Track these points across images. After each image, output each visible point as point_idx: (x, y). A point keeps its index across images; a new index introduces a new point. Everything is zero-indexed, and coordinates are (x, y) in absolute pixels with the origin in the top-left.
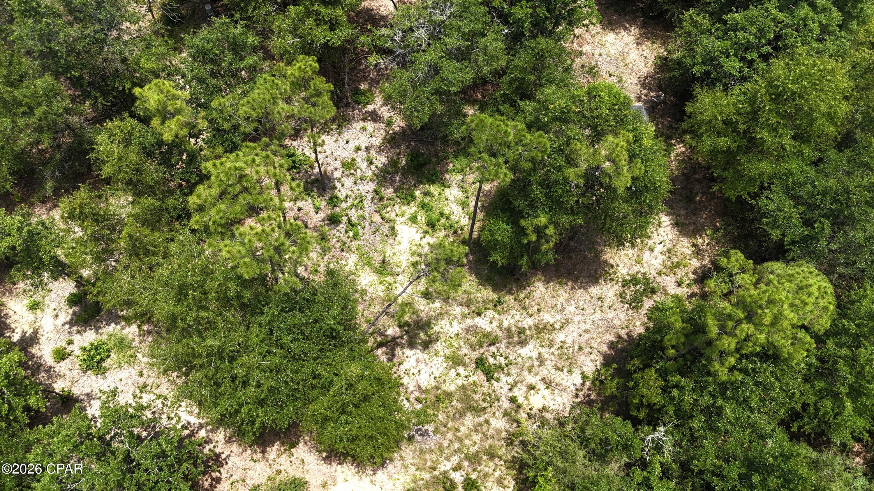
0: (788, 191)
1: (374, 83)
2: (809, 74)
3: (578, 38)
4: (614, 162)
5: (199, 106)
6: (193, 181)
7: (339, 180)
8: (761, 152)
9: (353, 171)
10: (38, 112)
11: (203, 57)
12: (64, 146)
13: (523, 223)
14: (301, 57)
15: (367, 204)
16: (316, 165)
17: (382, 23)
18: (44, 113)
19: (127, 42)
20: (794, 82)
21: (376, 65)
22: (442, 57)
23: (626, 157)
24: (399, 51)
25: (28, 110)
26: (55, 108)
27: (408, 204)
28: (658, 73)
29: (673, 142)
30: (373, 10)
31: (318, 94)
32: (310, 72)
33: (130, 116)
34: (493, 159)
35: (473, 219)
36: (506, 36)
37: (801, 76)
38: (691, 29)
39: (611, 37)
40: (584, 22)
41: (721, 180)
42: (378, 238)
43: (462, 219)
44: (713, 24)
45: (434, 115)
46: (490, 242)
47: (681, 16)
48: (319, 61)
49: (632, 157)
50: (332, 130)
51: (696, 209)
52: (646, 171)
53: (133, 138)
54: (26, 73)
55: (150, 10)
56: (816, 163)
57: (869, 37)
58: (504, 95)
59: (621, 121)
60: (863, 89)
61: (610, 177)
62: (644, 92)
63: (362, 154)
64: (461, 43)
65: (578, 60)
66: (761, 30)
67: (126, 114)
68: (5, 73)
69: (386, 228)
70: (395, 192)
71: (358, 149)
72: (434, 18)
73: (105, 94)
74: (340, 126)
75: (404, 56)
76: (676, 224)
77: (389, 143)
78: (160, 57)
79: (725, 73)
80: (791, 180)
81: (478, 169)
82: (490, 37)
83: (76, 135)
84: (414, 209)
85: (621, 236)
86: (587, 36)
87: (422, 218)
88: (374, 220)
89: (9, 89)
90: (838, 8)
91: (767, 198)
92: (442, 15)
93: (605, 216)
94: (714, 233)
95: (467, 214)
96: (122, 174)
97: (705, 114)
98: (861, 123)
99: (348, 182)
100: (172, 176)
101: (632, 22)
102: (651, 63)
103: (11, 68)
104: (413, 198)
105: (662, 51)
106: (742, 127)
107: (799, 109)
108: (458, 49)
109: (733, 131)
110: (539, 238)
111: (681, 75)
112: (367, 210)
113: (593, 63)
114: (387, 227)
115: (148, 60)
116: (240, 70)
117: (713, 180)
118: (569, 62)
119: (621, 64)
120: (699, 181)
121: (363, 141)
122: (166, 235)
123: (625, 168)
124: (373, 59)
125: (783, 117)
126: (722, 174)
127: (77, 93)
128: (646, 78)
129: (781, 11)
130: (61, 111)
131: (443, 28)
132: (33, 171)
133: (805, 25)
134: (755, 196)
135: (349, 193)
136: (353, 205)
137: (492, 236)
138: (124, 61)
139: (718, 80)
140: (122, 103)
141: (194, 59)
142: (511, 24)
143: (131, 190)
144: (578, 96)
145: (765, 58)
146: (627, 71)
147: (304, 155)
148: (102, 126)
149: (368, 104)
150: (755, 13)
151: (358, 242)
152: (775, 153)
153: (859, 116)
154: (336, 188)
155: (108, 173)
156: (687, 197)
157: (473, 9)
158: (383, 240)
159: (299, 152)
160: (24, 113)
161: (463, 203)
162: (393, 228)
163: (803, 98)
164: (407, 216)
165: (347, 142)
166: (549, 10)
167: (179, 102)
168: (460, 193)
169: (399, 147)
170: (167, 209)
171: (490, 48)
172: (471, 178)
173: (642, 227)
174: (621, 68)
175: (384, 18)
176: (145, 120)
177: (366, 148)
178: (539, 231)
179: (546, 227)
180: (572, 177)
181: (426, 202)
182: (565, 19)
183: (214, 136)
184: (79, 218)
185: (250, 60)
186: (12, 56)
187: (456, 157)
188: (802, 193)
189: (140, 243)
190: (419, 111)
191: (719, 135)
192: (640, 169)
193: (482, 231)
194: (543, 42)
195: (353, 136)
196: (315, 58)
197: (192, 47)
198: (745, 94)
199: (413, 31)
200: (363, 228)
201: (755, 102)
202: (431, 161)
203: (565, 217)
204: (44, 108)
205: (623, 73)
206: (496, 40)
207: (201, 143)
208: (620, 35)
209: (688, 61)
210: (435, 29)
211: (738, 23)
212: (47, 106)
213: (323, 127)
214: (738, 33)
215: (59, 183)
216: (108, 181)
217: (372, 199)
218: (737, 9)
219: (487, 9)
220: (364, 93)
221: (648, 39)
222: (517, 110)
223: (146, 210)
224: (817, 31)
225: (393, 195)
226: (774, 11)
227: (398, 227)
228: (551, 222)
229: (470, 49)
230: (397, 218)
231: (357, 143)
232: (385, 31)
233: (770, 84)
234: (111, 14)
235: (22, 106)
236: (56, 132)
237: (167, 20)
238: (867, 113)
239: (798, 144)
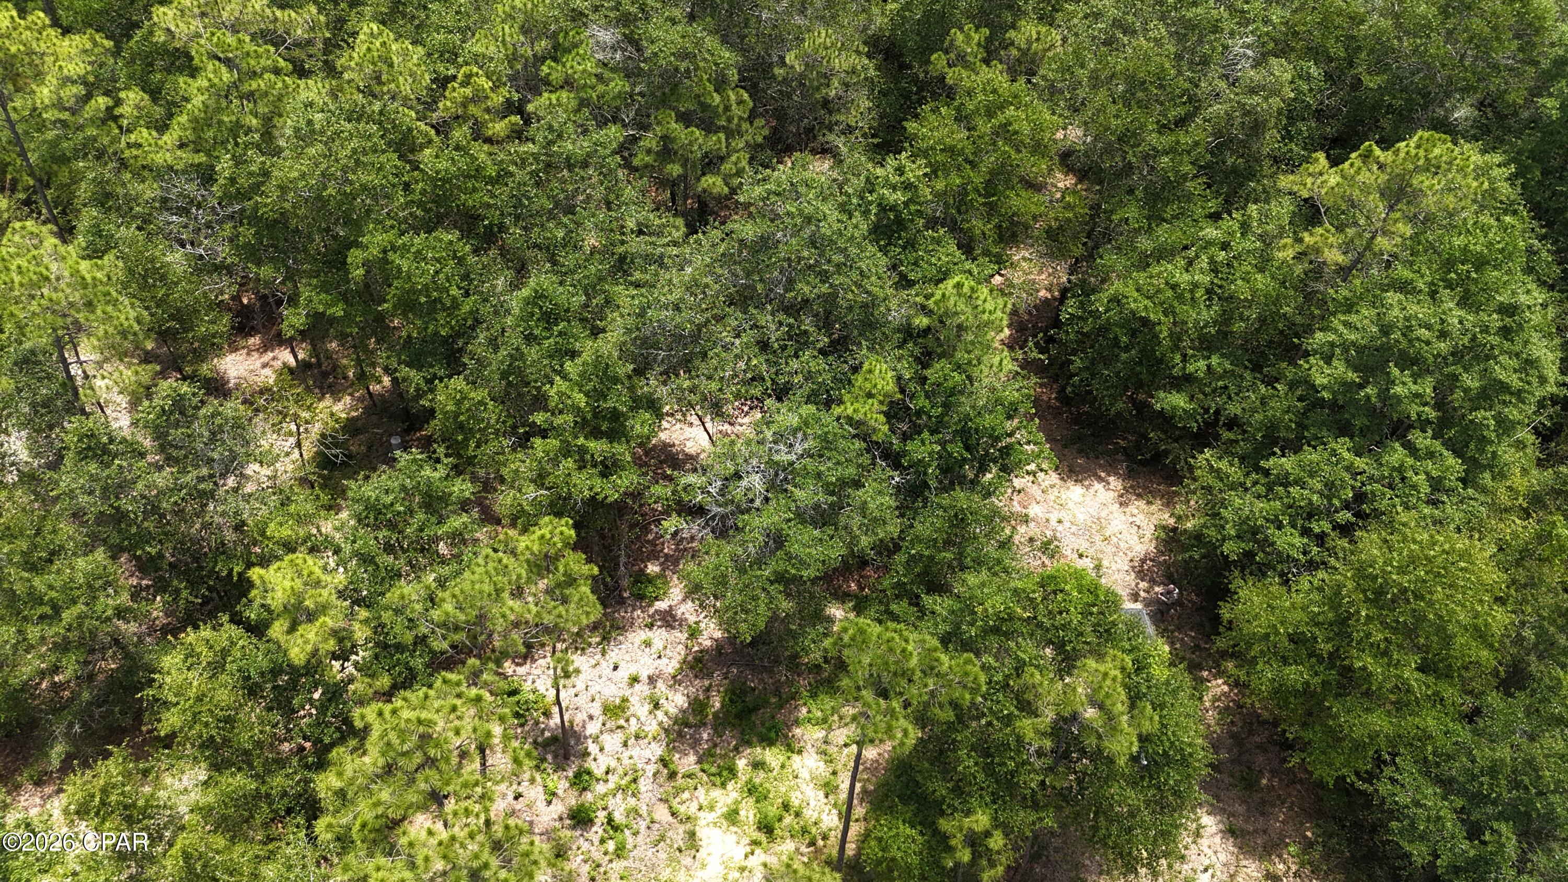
0: (1429, 769)
1: (670, 562)
2: (1427, 558)
3: (1019, 492)
4: (1101, 707)
5: (357, 602)
6: (327, 740)
7: (596, 739)
8: (1367, 694)
9: (622, 722)
10: (67, 616)
11: (376, 519)
12: (101, 677)
13: (944, 825)
14: (547, 519)
15: (645, 785)
16: (555, 709)
17: (688, 466)
18: (79, 617)
19: (250, 495)
20: (1402, 571)
21: (676, 533)
22: (789, 520)
23: (1123, 697)
24: (716, 509)
25: (50, 612)
26: (99, 608)
27: (723, 785)
28: (1163, 554)
29: (1205, 674)
30: (674, 445)
31: (571, 581)
32: (559, 545)
33: (232, 621)
34: (882, 701)
35: (846, 818)
36: (898, 487)
37: (1413, 560)
38: (1210, 480)
39: (1075, 492)
40: (1029, 468)
41: (1305, 746)
42: (663, 855)
43: (824, 817)
44: (1248, 474)
45: (774, 618)
46: (879, 862)
47: (1192, 461)
48: (577, 526)
49: (1134, 699)
50: (590, 645)
51: (1263, 802)
52: (1164, 726)
53: (229, 659)
54: (62, 547)
55: (299, 445)
56: (1471, 717)
57: (1517, 499)
58: (900, 585)
59: (1106, 633)
60: (1525, 586)
61: (1100, 737)
62: (1143, 585)
63: (642, 689)
64: (821, 497)
65: (1022, 529)
66: (1329, 485)
67: (225, 618)
68: (25, 548)
69: (678, 835)
70: (700, 761)
71: (635, 680)
72: (776, 458)
73: (193, 585)
74: (605, 639)
75: (724, 517)
76: (1231, 832)
77: (692, 668)
78: (301, 520)
79: (1279, 554)
80: (1430, 748)
81: (854, 718)
82: (870, 487)
83: (127, 655)
84: (734, 795)
85: (1130, 854)
86: (1035, 490)
87: (749, 813)
88: (657, 817)
89: (26, 575)
90: (1454, 452)
91: (1393, 781)
92: (789, 452)
93: (1096, 813)
94: (1304, 852)
95: (835, 805)
96: (197, 727)
97: (1255, 624)
98: (1536, 645)
99: (612, 742)
100: (289, 731)
101: (1111, 469)
102: (1148, 536)
103: (38, 539)
104: (732, 772)
105: (1167, 516)
106: (1325, 648)
107: (1420, 618)
108: (816, 507)
109: (1310, 656)
110: (976, 856)
111: (1203, 557)
112: (645, 797)
113: (1049, 533)
114: (681, 831)
115: (281, 525)
116: (437, 539)
117: (1288, 746)
118: (1008, 531)
119: (1098, 538)
120: (1261, 748)
121: (645, 666)
122: (258, 850)
123: (1125, 718)
124: (671, 524)
125: (1395, 630)
126: (1302, 734)
127: (144, 582)
128: (1143, 561)
129: (1358, 454)
130: (110, 612)
131: (792, 472)
132: (34, 723)
133: (1403, 479)
134: (1370, 777)
135: (613, 764)
136: (619, 788)
137: (883, 850)
138: (239, 527)
139: (1270, 566)
140: (221, 598)
141: (359, 521)
142: (905, 468)
143: (207, 758)
144: (1024, 591)
145: (1345, 530)
146: (1109, 549)
147: (534, 691)
148: (176, 638)
149: (656, 599)
150: (1314, 457)
151: (623, 863)
152: (1393, 697)
153: (1527, 633)
154: (589, 754)
155: (172, 726)
156: (1243, 778)
157: (842, 444)
158: (671, 859)
159: (527, 686)
160: (42, 617)
161: (827, 785)
162: (692, 835)
163: (1422, 598)
164: (721, 809)
165: (616, 668)
166: (967, 448)
167: (325, 593)
168: (822, 764)
169: (710, 675)
170: (268, 795)
171: (871, 506)
172: (841, 735)
173: (1167, 835)
174: (1098, 543)
175: (691, 458)
176: (257, 629)
177: (650, 678)
178: (975, 841)
179: (988, 834)
180: (1029, 734)
181: (757, 781)
182: (995, 461)
183: (376, 657)
184: (97, 814)
185: (457, 522)
186: (44, 518)
187: (814, 696)
188: (1454, 773)
189: (205, 866)
190: (747, 612)
191: (1285, 661)
192: (1151, 719)
193: (863, 842)
194: (961, 498)
195: (627, 657)
196: (571, 522)
197: (358, 501)
198: (1320, 589)
199: (740, 478)
200: (636, 834)
201: (1340, 605)
202: (767, 703)
203: (1022, 814)
204: (80, 608)
205: (1102, 552)
206: (880, 493)
207: (350, 669)
208: (1092, 490)
209: (1212, 532)
210: (777, 475)
211: (1288, 474)
212: (87, 604)
213: (575, 641)
214: (1291, 489)
215: (76, 747)
216: (168, 741)
217: (655, 775)
218: (1282, 450)
219: (864, 445)
220: (650, 580)
221: (1139, 496)
222: (922, 612)
223: (229, 799)
224: (1425, 489)
225: (696, 768)
226: (1346, 455)
227: (701, 833)
228: (996, 823)
229: (836, 508)
230: (701, 814)
231: (633, 670)
232: (692, 479)
233: (1361, 573)
234: (231, 450)
235: (42, 603)
236: (92, 651)
237: (324, 461)
238: (1541, 627)
239: (1431, 680)
